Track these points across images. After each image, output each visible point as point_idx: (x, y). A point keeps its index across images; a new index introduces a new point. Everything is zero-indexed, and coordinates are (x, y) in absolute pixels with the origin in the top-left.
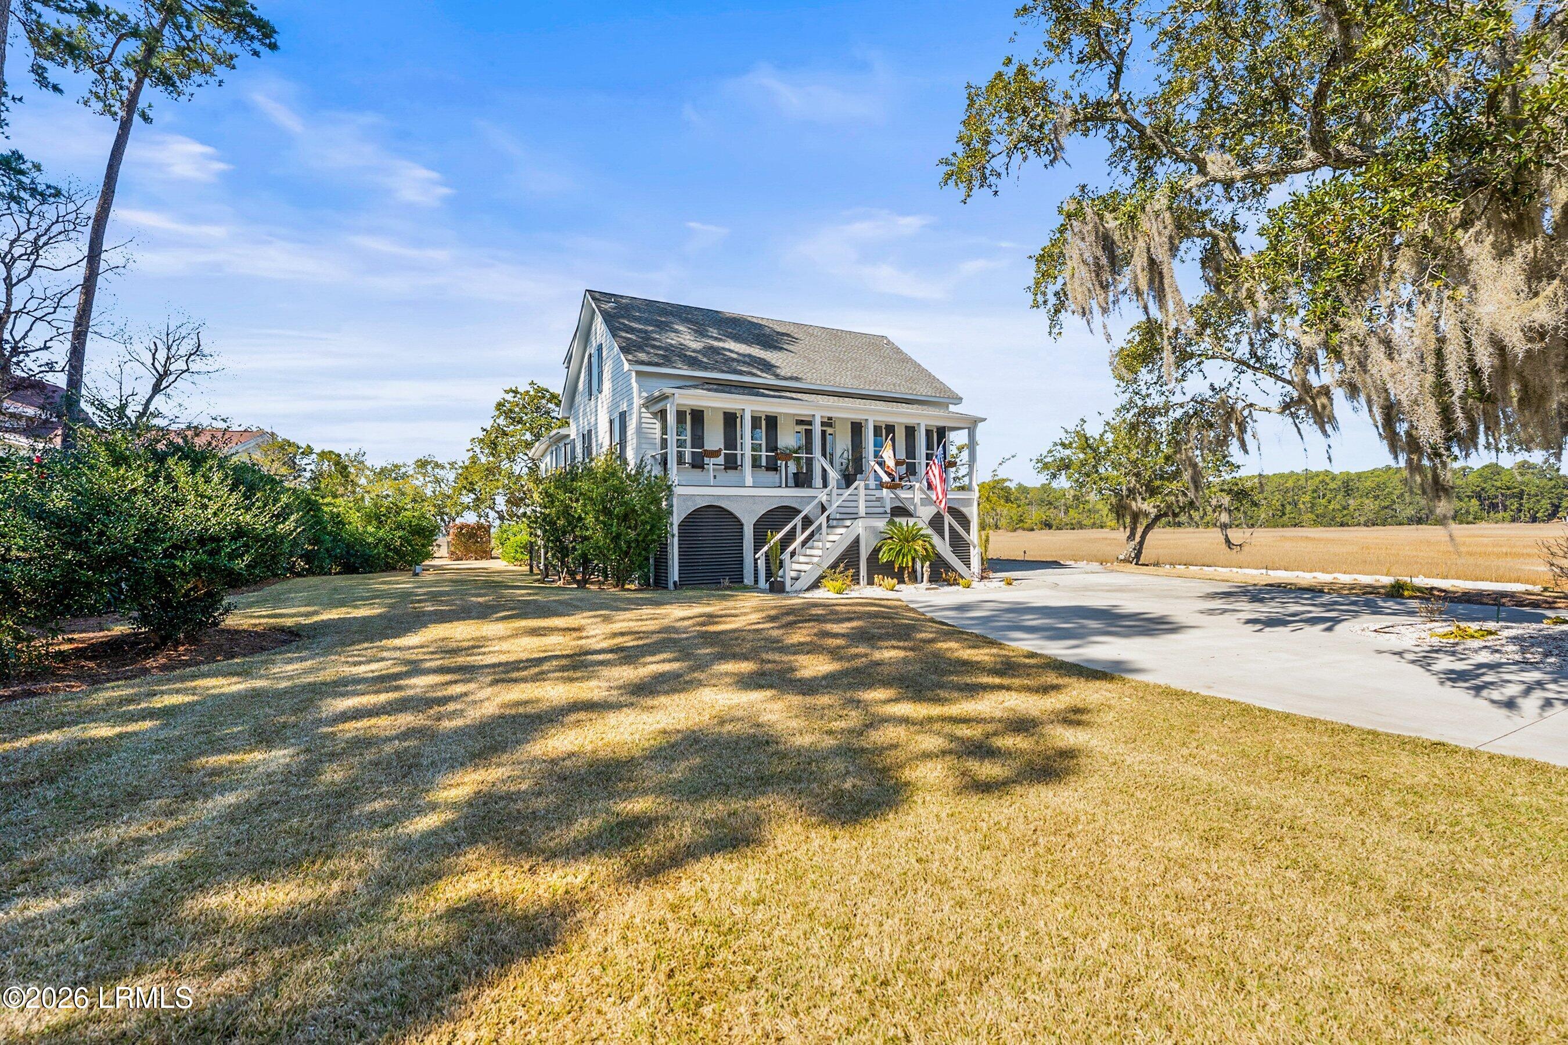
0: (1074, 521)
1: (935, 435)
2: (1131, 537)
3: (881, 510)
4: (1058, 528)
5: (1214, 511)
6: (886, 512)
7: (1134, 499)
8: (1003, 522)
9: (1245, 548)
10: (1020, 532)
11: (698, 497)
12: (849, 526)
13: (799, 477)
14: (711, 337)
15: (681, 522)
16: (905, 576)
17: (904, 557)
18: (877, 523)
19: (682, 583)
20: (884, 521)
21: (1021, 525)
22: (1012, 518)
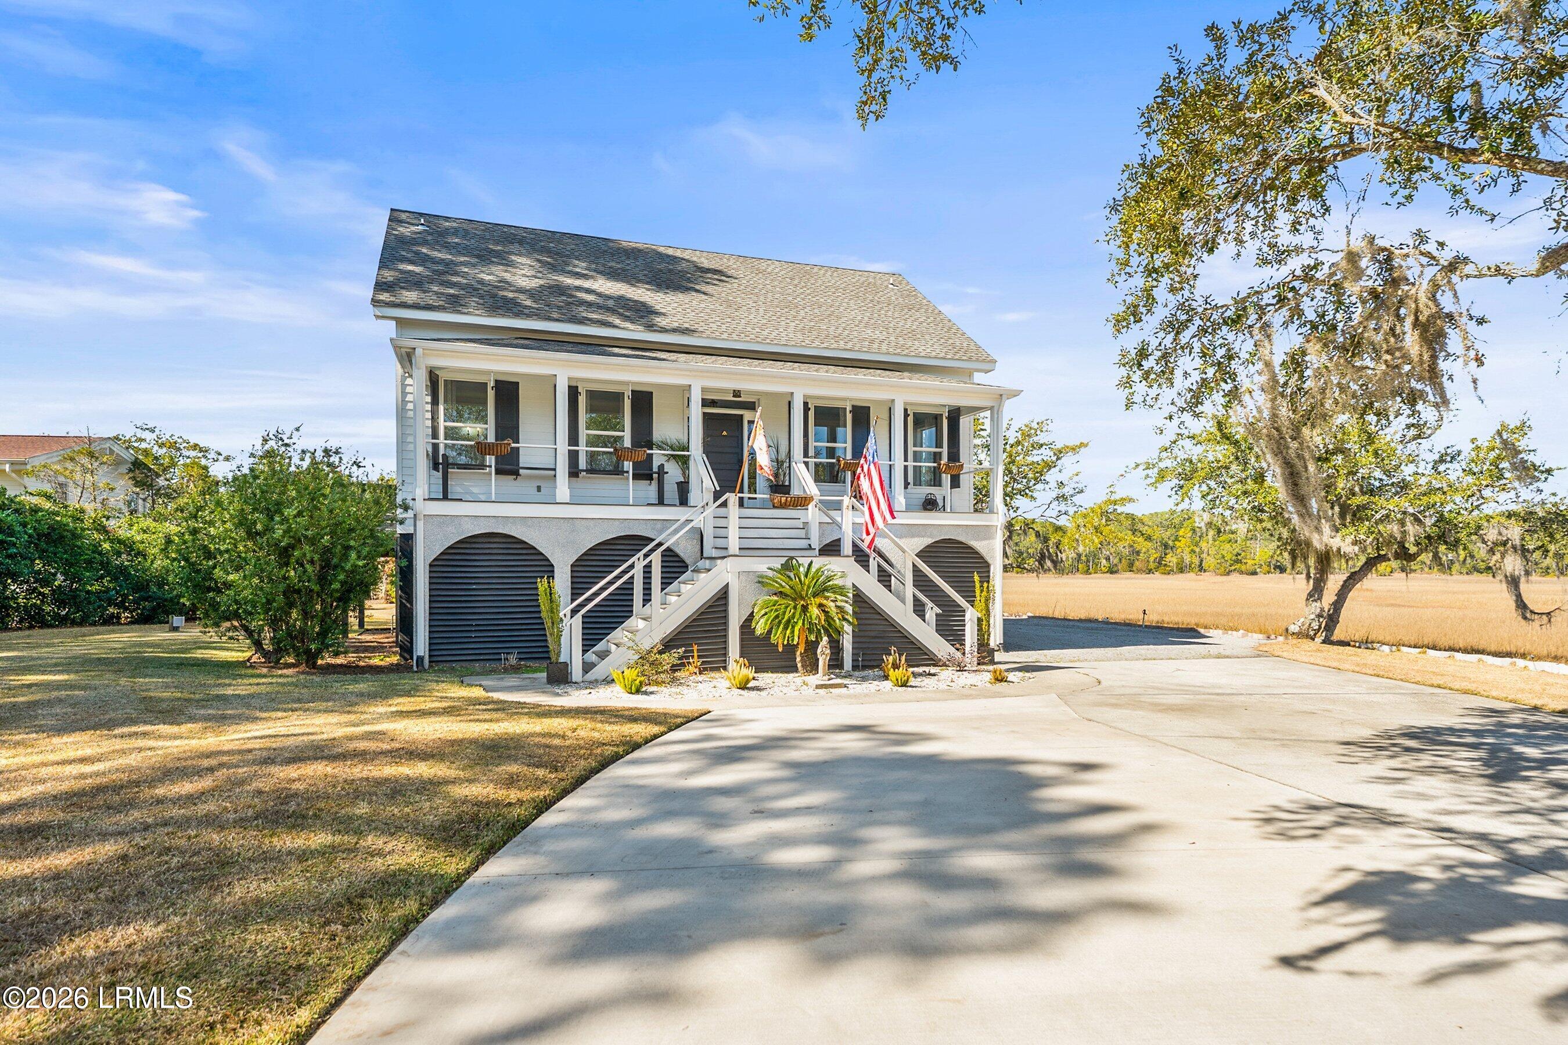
1: (945, 421)
2: (1317, 592)
3: (803, 543)
5: (1491, 551)
6: (810, 548)
9: (1557, 618)
10: (1235, 577)
11: (466, 519)
12: (709, 570)
13: (683, 489)
14: (569, 272)
15: (435, 560)
16: (798, 659)
17: (786, 628)
18: (762, 566)
19: (435, 659)
20: (777, 563)
21: (1238, 566)
22: (1223, 557)
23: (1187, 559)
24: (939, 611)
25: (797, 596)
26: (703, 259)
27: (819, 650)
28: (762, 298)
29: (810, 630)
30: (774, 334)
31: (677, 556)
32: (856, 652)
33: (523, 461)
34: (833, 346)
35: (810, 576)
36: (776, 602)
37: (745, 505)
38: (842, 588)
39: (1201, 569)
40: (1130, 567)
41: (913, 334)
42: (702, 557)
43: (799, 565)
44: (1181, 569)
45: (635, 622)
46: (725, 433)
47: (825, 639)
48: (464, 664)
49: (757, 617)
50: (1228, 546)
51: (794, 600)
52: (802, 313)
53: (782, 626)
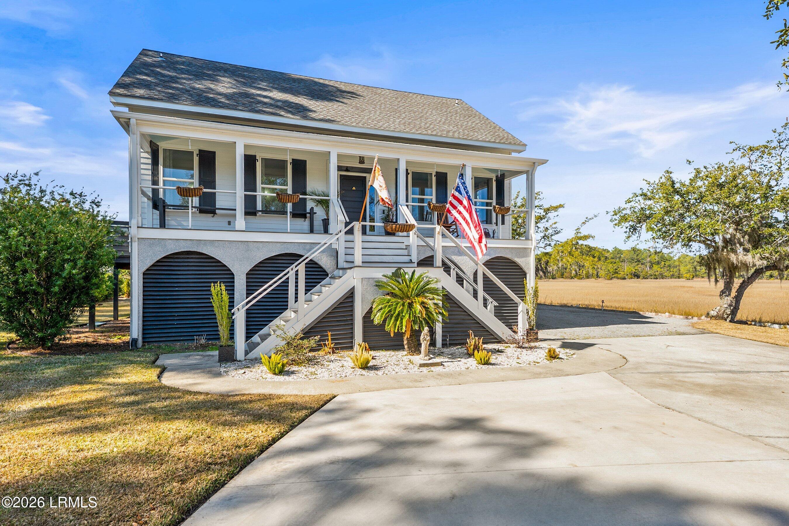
0: (657, 273)
1: (494, 184)
2: (726, 290)
3: (407, 259)
4: (644, 278)
6: (411, 262)
7: (734, 251)
8: (602, 273)
10: (615, 281)
11: (170, 241)
12: (341, 277)
13: (326, 223)
14: (254, 87)
15: (148, 270)
16: (405, 342)
17: (396, 320)
18: (378, 274)
19: (147, 340)
20: (389, 272)
21: (616, 275)
22: (609, 271)
23: (591, 271)
24: (497, 304)
25: (404, 296)
26: (342, 86)
27: (422, 337)
28: (378, 106)
29: (415, 322)
30: (386, 125)
31: (321, 267)
32: (444, 334)
33: (219, 203)
34: (424, 133)
35: (414, 281)
36: (389, 300)
37: (368, 233)
38: (437, 290)
39: (598, 276)
40: (562, 276)
41: (473, 129)
42: (337, 268)
43: (405, 273)
44: (588, 277)
45: (289, 314)
46: (354, 188)
47: (426, 329)
48: (168, 344)
49: (375, 311)
50: (611, 265)
51: (402, 298)
52: (404, 115)
53: (393, 319)
